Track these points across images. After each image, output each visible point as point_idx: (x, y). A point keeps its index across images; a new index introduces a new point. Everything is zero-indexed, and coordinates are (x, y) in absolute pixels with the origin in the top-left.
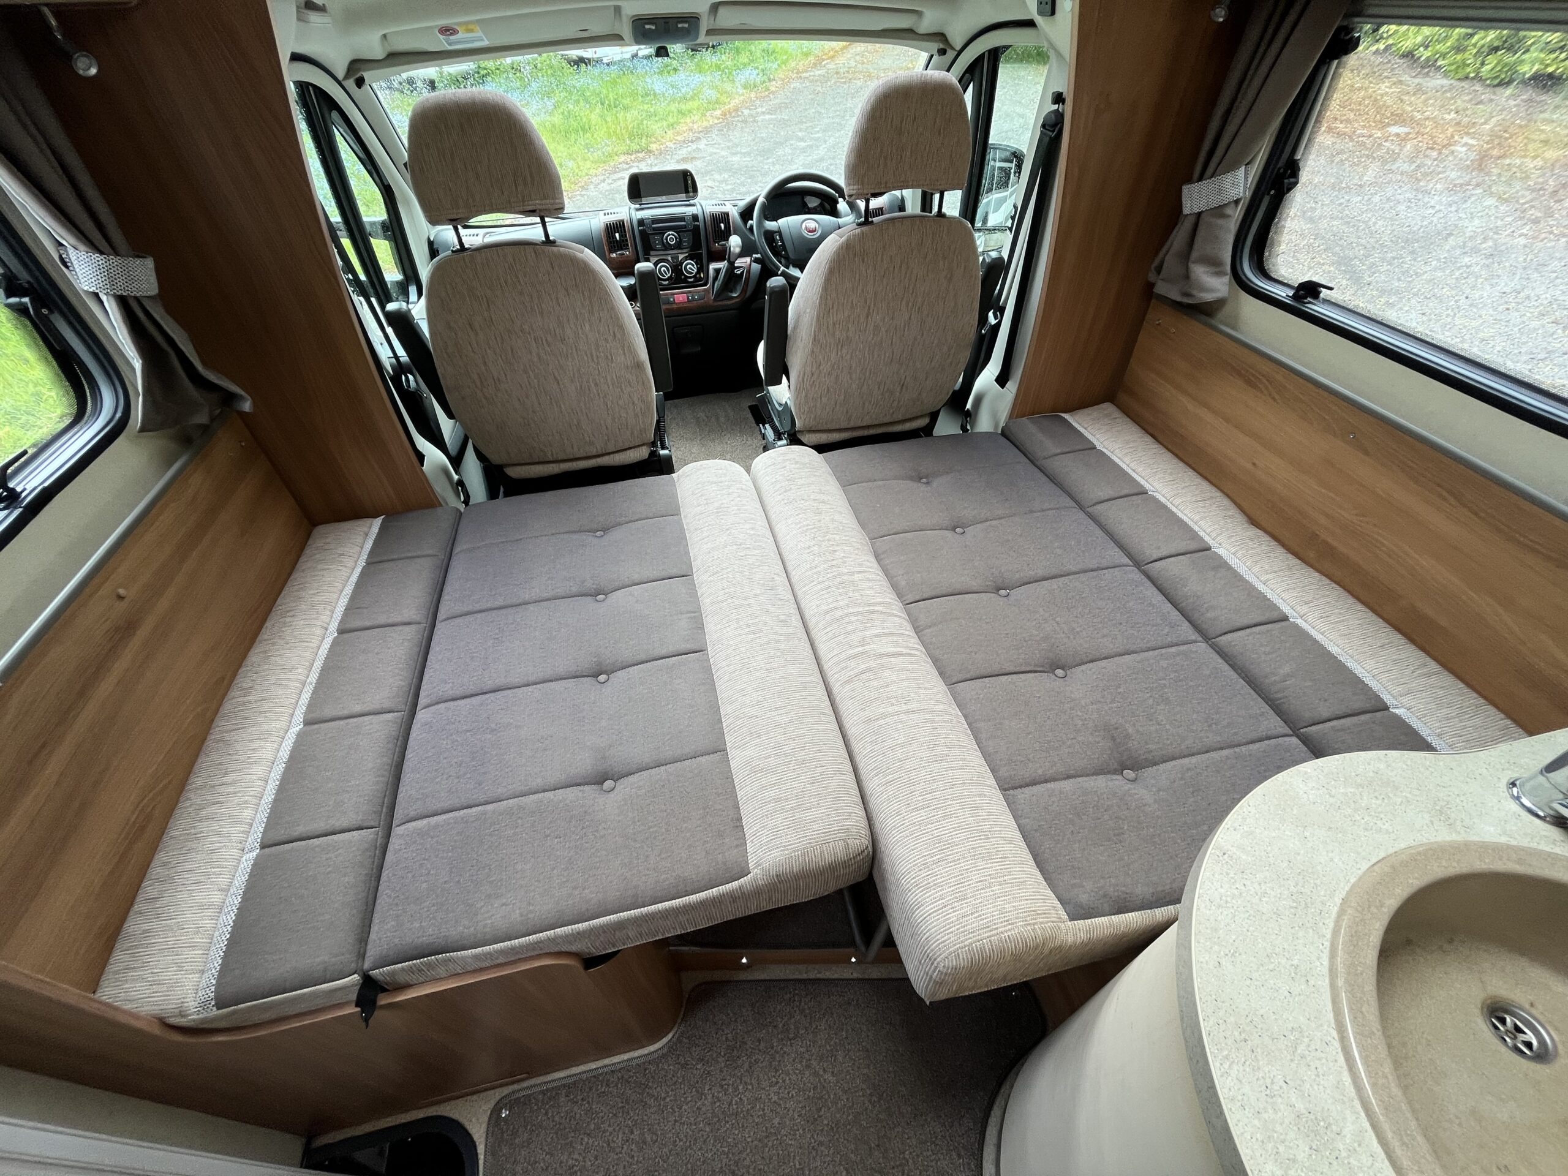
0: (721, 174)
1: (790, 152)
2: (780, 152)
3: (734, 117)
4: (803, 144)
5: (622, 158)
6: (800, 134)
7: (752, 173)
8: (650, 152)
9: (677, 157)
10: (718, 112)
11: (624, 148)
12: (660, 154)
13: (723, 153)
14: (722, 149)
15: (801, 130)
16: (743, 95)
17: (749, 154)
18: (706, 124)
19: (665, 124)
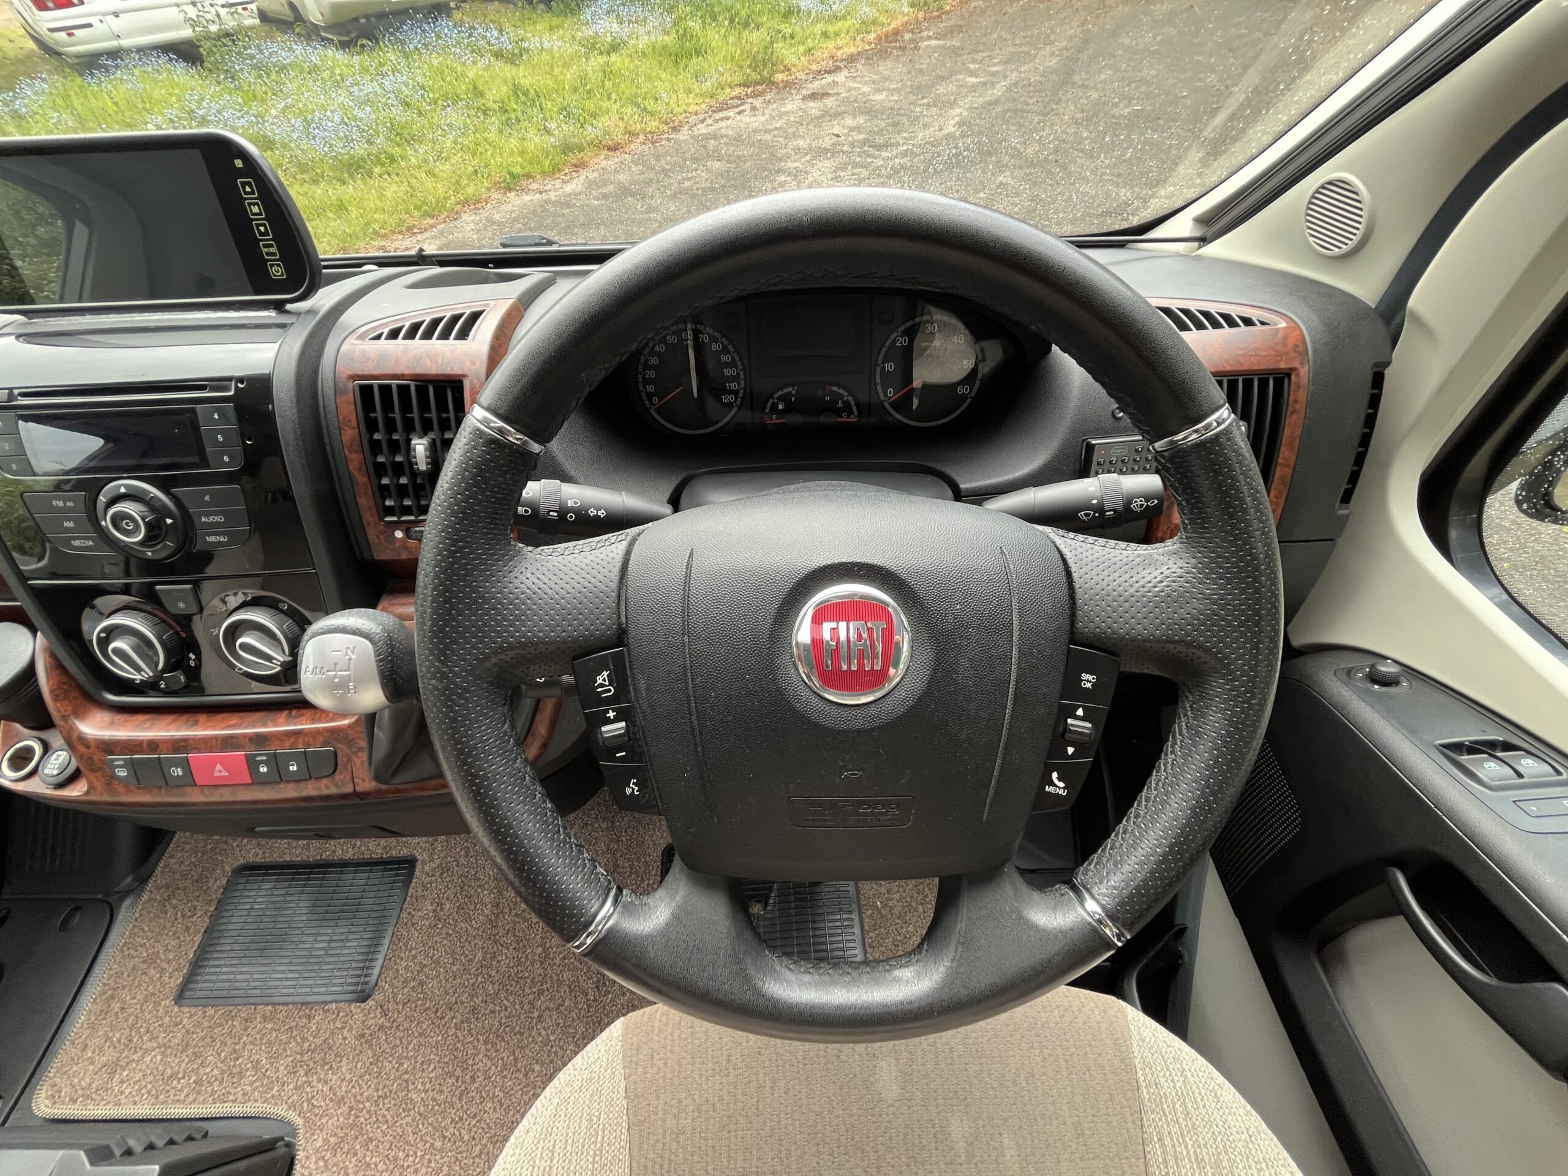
0: (855, 118)
1: (955, 89)
2: (941, 90)
3: (891, 42)
4: (973, 80)
5: (737, 91)
6: (972, 66)
7: (897, 118)
8: (773, 83)
9: (805, 92)
10: (872, 36)
11: (738, 78)
12: (785, 87)
13: (866, 89)
14: (866, 83)
15: (974, 61)
16: (908, 14)
17: (898, 90)
18: (853, 50)
19: (801, 49)
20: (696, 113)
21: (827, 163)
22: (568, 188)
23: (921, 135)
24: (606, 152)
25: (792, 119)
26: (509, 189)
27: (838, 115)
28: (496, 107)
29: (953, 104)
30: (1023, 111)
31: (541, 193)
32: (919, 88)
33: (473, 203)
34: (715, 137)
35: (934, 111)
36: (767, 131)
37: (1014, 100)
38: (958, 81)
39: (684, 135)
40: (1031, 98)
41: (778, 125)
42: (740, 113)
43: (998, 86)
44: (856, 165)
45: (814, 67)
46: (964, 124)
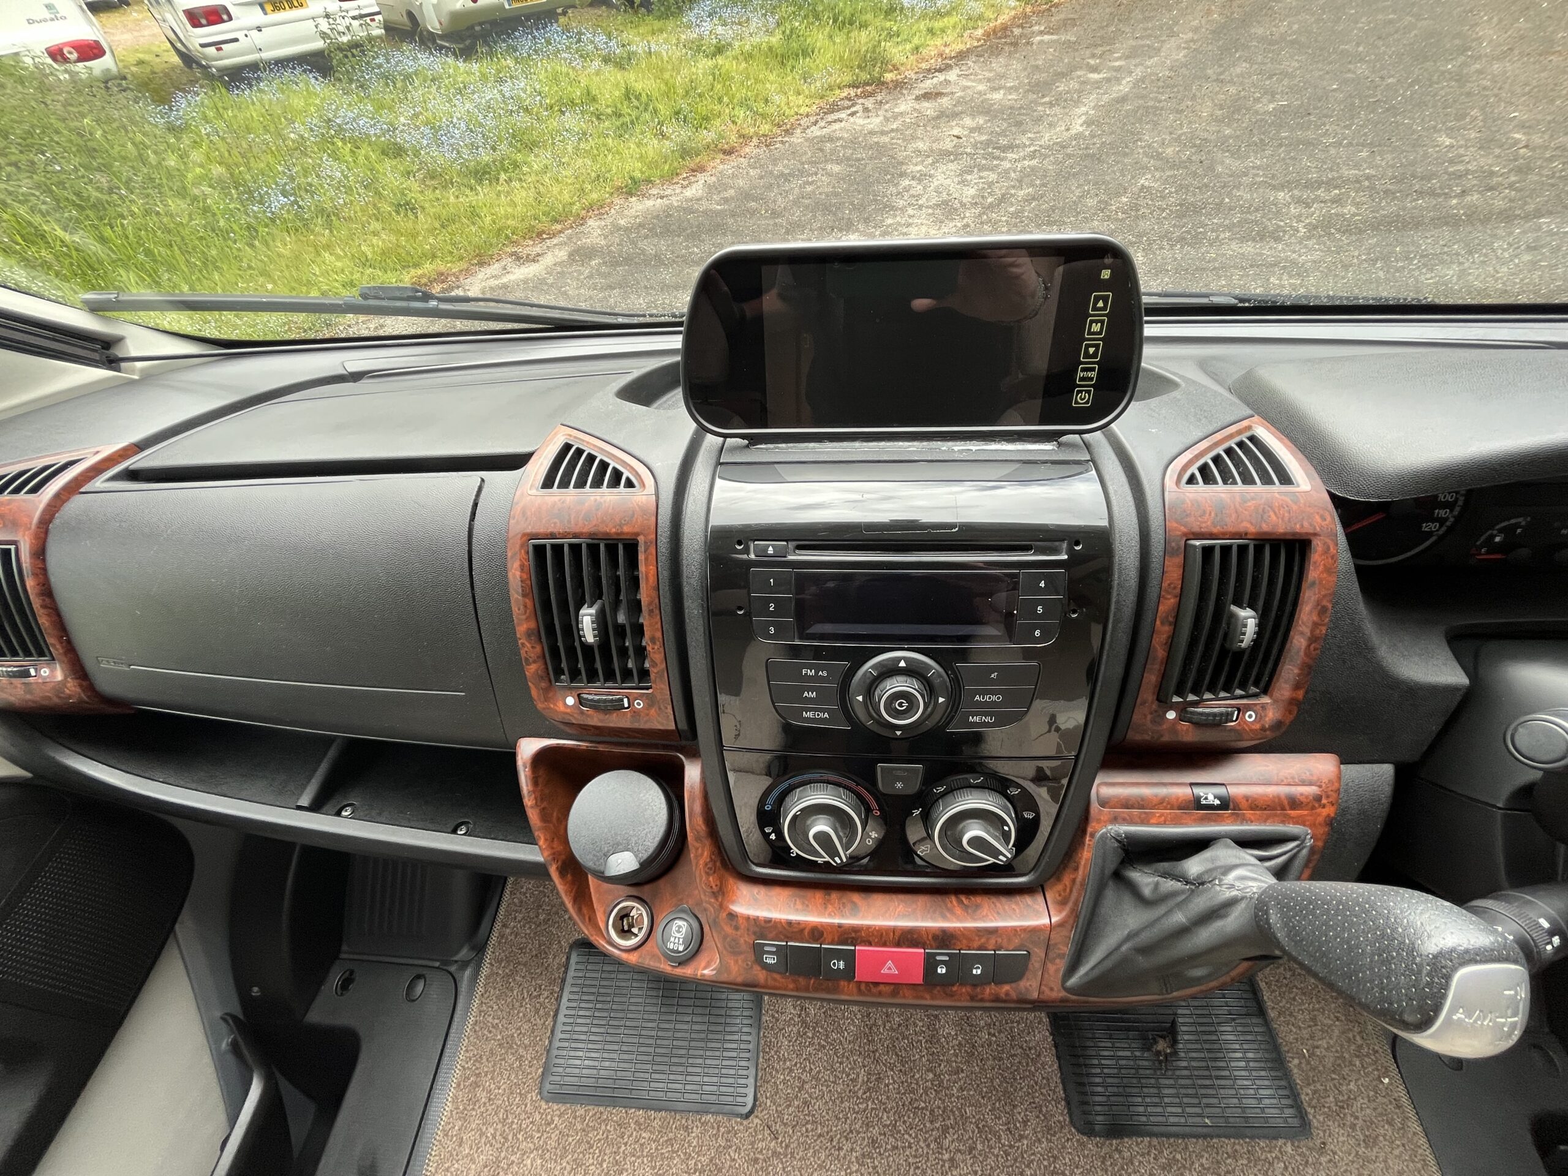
0: (973, 119)
1: (1076, 86)
2: (1062, 87)
3: (1000, 38)
4: (1095, 76)
5: (845, 93)
6: (1092, 62)
7: (1019, 118)
8: (883, 83)
9: (917, 92)
10: (980, 32)
11: (847, 78)
12: (896, 88)
13: (981, 87)
14: (980, 81)
15: (1093, 56)
16: (1014, 8)
17: (1016, 89)
18: (961, 47)
19: (908, 46)
20: (807, 116)
21: (951, 166)
22: (689, 193)
23: (1047, 136)
24: (721, 156)
25: (908, 120)
26: (630, 194)
27: (955, 115)
28: (609, 111)
29: (1077, 103)
30: (1156, 108)
31: (662, 198)
32: (1037, 84)
33: (597, 208)
34: (830, 139)
35: (1057, 110)
36: (883, 133)
37: (1143, 97)
38: (1079, 77)
39: (797, 138)
40: (1162, 93)
41: (894, 126)
42: (853, 114)
43: (1124, 82)
44: (982, 168)
45: (924, 66)
46: (1093, 123)
